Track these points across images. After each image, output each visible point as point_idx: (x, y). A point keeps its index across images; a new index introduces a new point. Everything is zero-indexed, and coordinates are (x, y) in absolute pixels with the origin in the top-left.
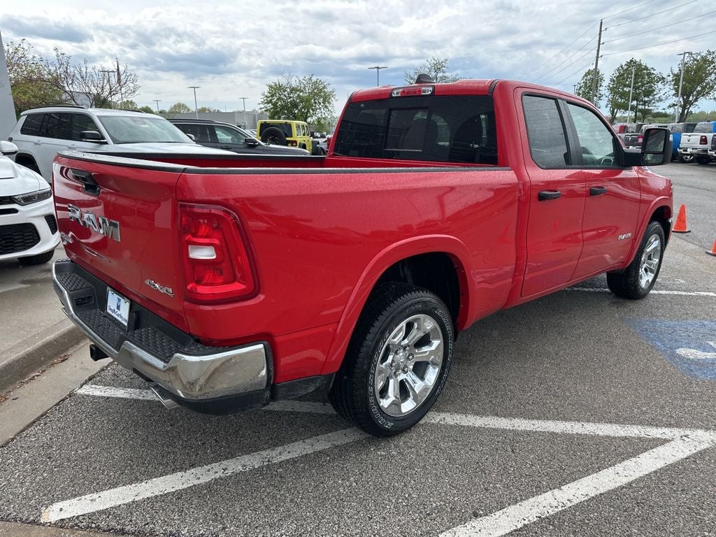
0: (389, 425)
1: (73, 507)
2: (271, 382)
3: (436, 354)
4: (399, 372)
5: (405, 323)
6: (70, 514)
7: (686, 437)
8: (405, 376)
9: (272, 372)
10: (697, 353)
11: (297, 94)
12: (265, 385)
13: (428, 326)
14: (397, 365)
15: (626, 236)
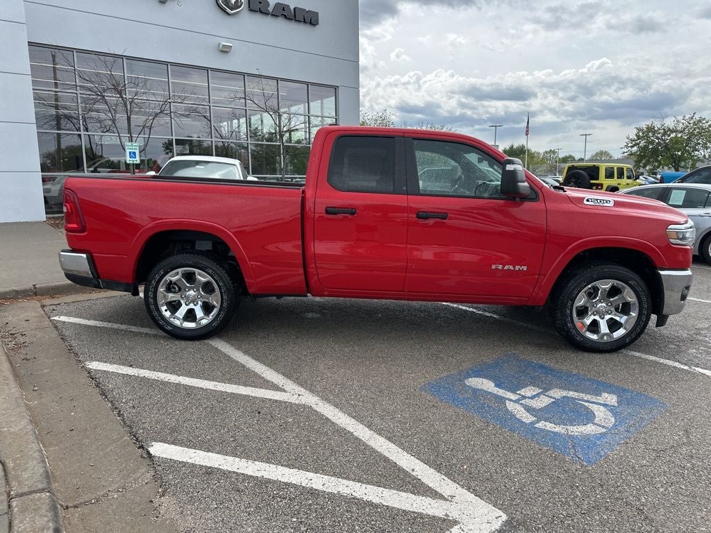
1: (63, 318)
2: (96, 276)
3: (215, 300)
4: (190, 303)
5: (180, 270)
6: (59, 319)
7: (299, 395)
8: (194, 307)
9: (94, 270)
10: (487, 385)
11: (673, 135)
12: (92, 276)
13: (202, 277)
14: (187, 298)
15: (511, 268)
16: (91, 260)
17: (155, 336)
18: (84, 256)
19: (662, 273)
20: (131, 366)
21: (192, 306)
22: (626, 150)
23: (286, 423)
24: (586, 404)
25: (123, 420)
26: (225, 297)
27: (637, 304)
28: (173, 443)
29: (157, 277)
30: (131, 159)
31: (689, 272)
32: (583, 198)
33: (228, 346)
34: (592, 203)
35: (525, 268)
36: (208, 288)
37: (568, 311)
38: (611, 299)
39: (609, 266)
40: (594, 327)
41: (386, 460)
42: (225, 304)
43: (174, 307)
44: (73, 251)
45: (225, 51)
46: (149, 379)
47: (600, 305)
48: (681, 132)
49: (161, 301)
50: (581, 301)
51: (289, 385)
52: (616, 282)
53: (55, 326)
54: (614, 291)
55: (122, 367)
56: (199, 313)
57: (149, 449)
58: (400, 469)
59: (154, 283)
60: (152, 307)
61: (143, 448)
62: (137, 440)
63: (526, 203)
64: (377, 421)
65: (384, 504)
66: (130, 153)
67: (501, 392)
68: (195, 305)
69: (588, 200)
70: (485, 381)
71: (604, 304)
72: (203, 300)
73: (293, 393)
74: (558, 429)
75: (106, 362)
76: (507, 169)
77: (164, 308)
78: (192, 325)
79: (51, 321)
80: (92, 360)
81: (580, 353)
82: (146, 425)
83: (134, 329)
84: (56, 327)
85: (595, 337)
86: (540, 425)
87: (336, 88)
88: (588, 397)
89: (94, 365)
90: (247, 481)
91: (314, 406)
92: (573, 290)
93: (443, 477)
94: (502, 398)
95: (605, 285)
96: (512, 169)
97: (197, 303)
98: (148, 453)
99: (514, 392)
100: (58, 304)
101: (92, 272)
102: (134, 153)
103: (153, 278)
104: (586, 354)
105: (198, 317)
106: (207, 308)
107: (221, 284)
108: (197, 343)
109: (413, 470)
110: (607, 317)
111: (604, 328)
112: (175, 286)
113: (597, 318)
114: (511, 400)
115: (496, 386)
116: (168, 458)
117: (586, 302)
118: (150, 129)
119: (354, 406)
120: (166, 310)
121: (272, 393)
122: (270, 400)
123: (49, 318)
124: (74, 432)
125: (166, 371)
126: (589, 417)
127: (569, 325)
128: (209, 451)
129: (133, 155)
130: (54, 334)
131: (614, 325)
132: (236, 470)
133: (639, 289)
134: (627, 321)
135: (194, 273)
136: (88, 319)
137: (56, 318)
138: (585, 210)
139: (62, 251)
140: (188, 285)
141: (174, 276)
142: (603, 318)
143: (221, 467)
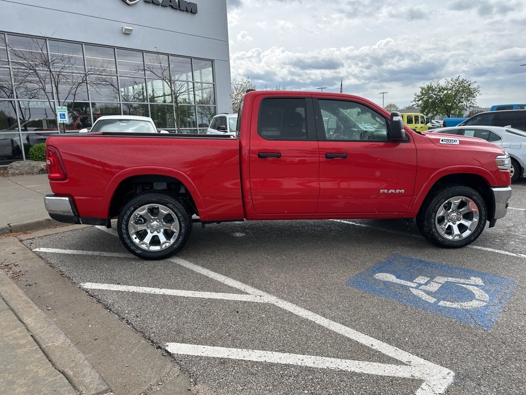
0: (139, 252)
1: (43, 250)
2: (77, 214)
3: (175, 227)
4: (154, 231)
5: (147, 206)
6: (40, 250)
7: (261, 296)
8: (157, 234)
9: (75, 210)
10: (391, 278)
11: (445, 92)
12: (73, 215)
13: (164, 211)
14: (152, 227)
15: (393, 191)
16: (73, 202)
17: (126, 258)
18: (67, 199)
19: (494, 189)
20: (119, 284)
21: (155, 233)
22: (414, 103)
23: (262, 318)
24: (464, 286)
25: (134, 327)
26: (183, 225)
27: (478, 213)
28: (183, 342)
29: (129, 212)
30: (62, 120)
31: (509, 188)
32: (439, 139)
33: (187, 262)
34: (445, 143)
35: (403, 191)
36: (168, 219)
37: (433, 220)
38: (460, 210)
39: (459, 187)
40: (449, 230)
41: (349, 340)
42: (183, 231)
43: (142, 235)
44: (56, 195)
45: (127, 33)
46: (139, 293)
47: (453, 214)
48: (451, 89)
49: (132, 231)
50: (441, 212)
51: (249, 289)
52: (464, 198)
53: (39, 255)
54: (462, 204)
55: (112, 285)
56: (162, 238)
57: (167, 348)
58: (362, 345)
59: (126, 217)
60: (125, 236)
61: (161, 348)
62: (152, 342)
63: (401, 144)
64: (327, 311)
65: (365, 372)
66: (61, 114)
67: (403, 282)
68: (158, 232)
69: (442, 141)
70: (388, 275)
71: (455, 214)
72: (164, 228)
73: (254, 295)
74: (455, 305)
75: (96, 282)
76: (394, 120)
77: (134, 236)
78: (157, 248)
79: (33, 252)
80: (84, 282)
81: (440, 249)
82: (154, 330)
83: (105, 254)
84: (41, 257)
85: (450, 237)
86: (442, 303)
87: (212, 61)
88: (462, 281)
89: (88, 286)
90: (256, 366)
91: (276, 304)
92: (436, 205)
93: (395, 348)
94: (406, 286)
95: (456, 201)
96: (397, 120)
97: (160, 231)
98: (167, 351)
99: (411, 281)
100: (32, 239)
101: (73, 212)
102: (64, 115)
103: (125, 213)
104: (445, 250)
105: (162, 242)
106: (168, 235)
107: (179, 215)
108: (162, 262)
109: (372, 345)
110: (458, 223)
111: (456, 231)
112: (141, 219)
113: (451, 224)
114: (412, 287)
115: (398, 277)
116: (185, 354)
117: (444, 213)
118: (75, 95)
119: (306, 301)
120: (136, 238)
121: (240, 295)
122: (241, 301)
123: (31, 250)
124: (98, 341)
125: (148, 286)
126: (471, 296)
127: (434, 230)
128: (214, 345)
129: (63, 116)
130: (42, 263)
131: (462, 228)
132: (243, 359)
133: (479, 202)
134: (472, 225)
135: (158, 208)
136: (65, 249)
137: (37, 250)
138: (441, 148)
139: (47, 196)
140: (152, 217)
141: (142, 211)
142: (455, 224)
143: (230, 357)
